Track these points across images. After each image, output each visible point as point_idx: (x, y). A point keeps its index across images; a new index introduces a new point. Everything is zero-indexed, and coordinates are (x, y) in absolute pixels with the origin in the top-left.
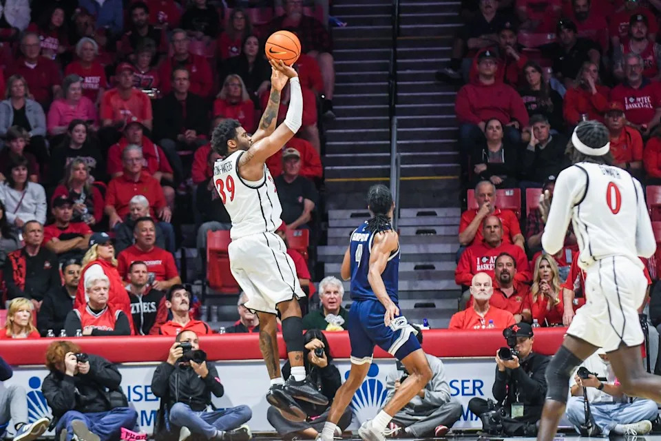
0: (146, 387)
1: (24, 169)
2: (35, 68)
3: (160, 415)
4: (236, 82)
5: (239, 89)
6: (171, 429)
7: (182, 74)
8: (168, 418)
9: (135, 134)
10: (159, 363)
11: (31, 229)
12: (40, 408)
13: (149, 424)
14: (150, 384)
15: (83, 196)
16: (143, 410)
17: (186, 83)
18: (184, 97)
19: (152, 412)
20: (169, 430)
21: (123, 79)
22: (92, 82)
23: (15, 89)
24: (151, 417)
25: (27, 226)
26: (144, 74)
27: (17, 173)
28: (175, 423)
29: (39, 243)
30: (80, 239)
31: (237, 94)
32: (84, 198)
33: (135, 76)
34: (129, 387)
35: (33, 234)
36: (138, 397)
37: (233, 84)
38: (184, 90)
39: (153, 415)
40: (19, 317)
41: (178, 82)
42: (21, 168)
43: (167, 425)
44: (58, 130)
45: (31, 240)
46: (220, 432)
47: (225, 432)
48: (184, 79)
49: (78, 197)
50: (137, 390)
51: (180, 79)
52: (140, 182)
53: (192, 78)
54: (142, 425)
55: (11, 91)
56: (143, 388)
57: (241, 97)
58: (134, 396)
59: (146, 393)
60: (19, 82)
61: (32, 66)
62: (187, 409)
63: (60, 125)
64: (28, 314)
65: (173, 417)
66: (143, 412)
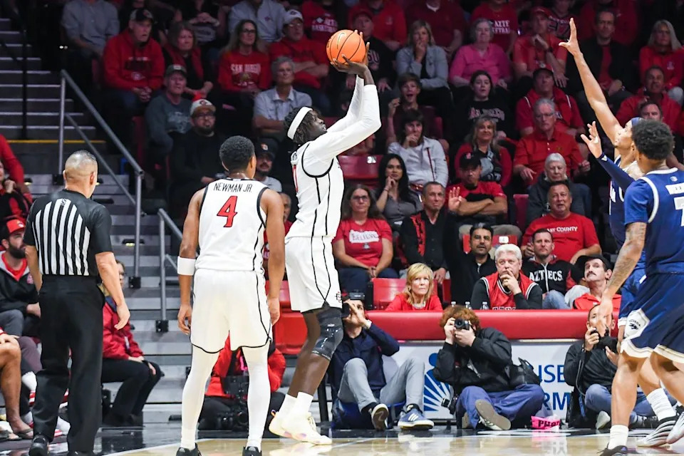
0: (559, 367)
1: (418, 125)
2: (438, 11)
3: (574, 399)
4: (664, 29)
5: (667, 38)
6: (586, 414)
7: (607, 17)
8: (583, 401)
9: (544, 82)
10: (574, 340)
11: (430, 192)
12: (441, 388)
13: (561, 408)
14: (563, 363)
15: (491, 155)
16: (555, 391)
17: (610, 27)
18: (608, 42)
19: (565, 394)
20: (584, 415)
21: (536, 24)
22: (502, 26)
23: (417, 36)
24: (564, 400)
25: (427, 188)
26: (562, 18)
27: (410, 129)
28: (590, 406)
29: (439, 208)
30: (489, 201)
31: (665, 43)
32: (492, 156)
33: (552, 20)
34: (540, 367)
35: (432, 198)
36: (550, 378)
37: (662, 32)
38: (607, 35)
39: (566, 398)
40: (416, 287)
41: (602, 26)
42: (415, 123)
43: (582, 409)
44: (460, 80)
45: (430, 205)
46: (640, 418)
47: (645, 418)
48: (609, 22)
49: (485, 155)
50: (549, 369)
51: (604, 22)
52: (553, 140)
53: (616, 22)
54: (555, 408)
55: (412, 38)
56: (556, 368)
57: (670, 45)
58: (545, 376)
59: (559, 374)
60: (423, 30)
61: (435, 9)
62: (604, 391)
63: (463, 76)
64: (427, 282)
65: (588, 400)
66: (556, 395)
